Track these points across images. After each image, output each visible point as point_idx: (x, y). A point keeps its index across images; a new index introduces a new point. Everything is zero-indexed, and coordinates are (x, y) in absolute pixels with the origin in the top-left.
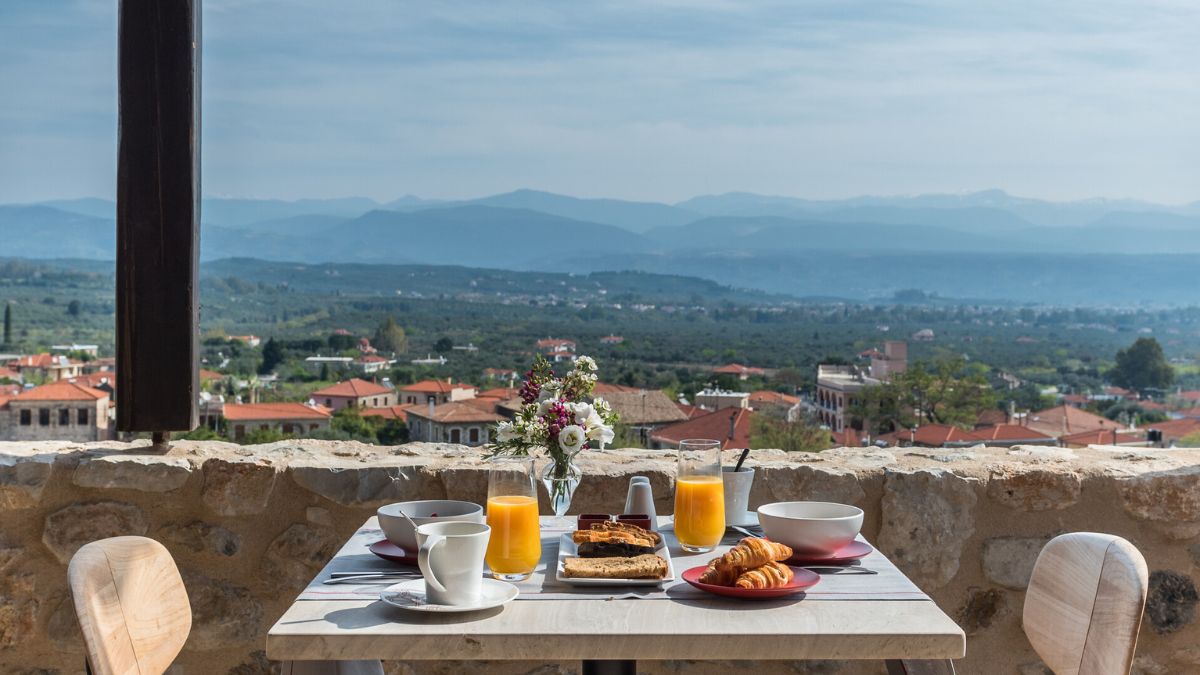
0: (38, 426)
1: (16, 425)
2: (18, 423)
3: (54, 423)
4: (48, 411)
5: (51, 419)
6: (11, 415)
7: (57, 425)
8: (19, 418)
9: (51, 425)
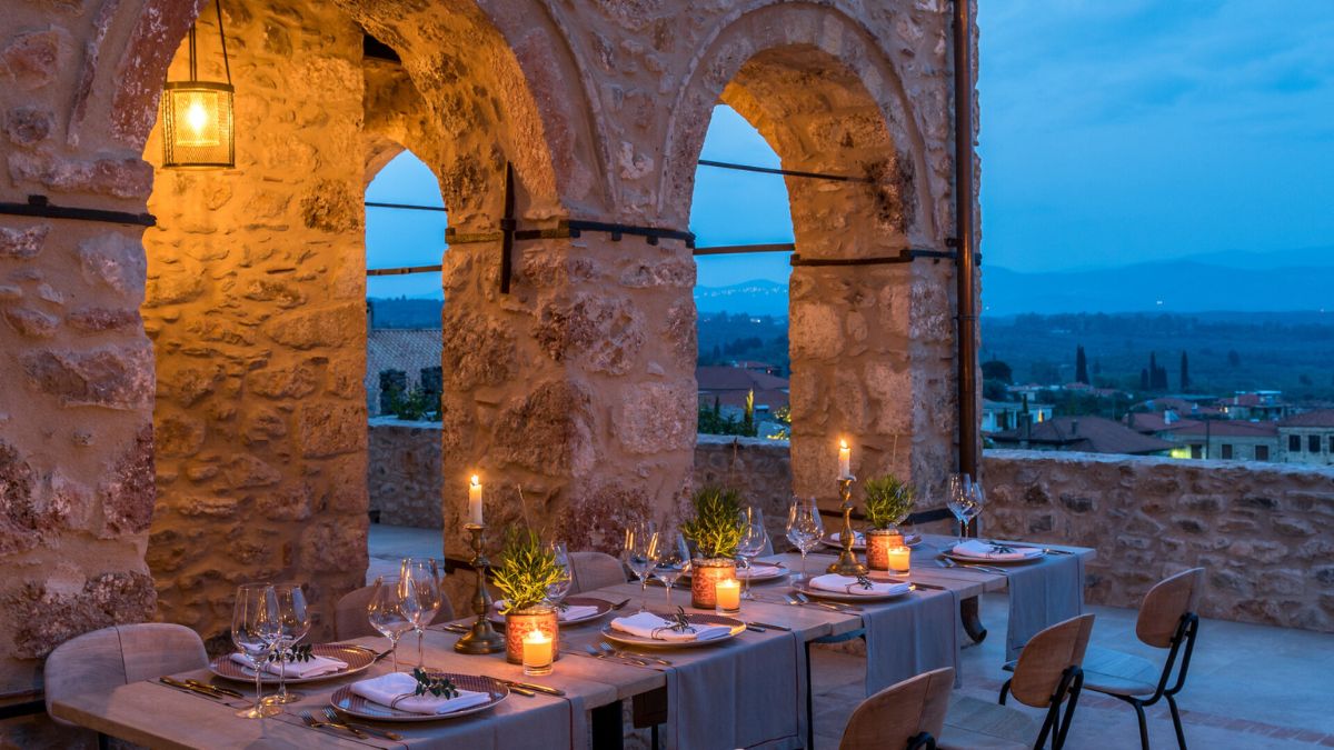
0: (1308, 453)
1: (1285, 452)
2: (1287, 449)
3: (1325, 450)
4: (1319, 437)
5: (1322, 445)
6: (1280, 441)
7: (1328, 453)
8: (1288, 444)
9: (1321, 453)
